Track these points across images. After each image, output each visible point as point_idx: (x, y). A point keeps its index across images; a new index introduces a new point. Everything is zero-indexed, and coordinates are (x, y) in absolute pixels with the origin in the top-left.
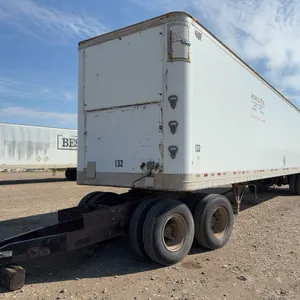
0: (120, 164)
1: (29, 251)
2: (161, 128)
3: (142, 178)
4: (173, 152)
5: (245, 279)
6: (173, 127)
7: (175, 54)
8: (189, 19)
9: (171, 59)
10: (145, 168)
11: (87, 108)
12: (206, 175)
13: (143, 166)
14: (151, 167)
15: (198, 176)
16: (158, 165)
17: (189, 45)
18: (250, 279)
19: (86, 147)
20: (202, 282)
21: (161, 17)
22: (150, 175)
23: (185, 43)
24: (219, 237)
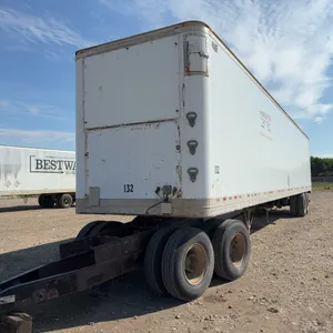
0: (129, 188)
1: (34, 294)
2: (178, 148)
3: (157, 204)
4: (193, 175)
5: (276, 311)
6: (193, 147)
7: (191, 67)
8: (206, 29)
9: (188, 72)
10: (161, 193)
11: (87, 126)
12: (225, 199)
13: (158, 190)
14: (168, 192)
15: (218, 200)
16: (175, 190)
17: (207, 57)
18: (281, 310)
19: (86, 171)
20: (232, 317)
21: (176, 26)
22: (166, 200)
23: (202, 55)
24: (237, 266)
